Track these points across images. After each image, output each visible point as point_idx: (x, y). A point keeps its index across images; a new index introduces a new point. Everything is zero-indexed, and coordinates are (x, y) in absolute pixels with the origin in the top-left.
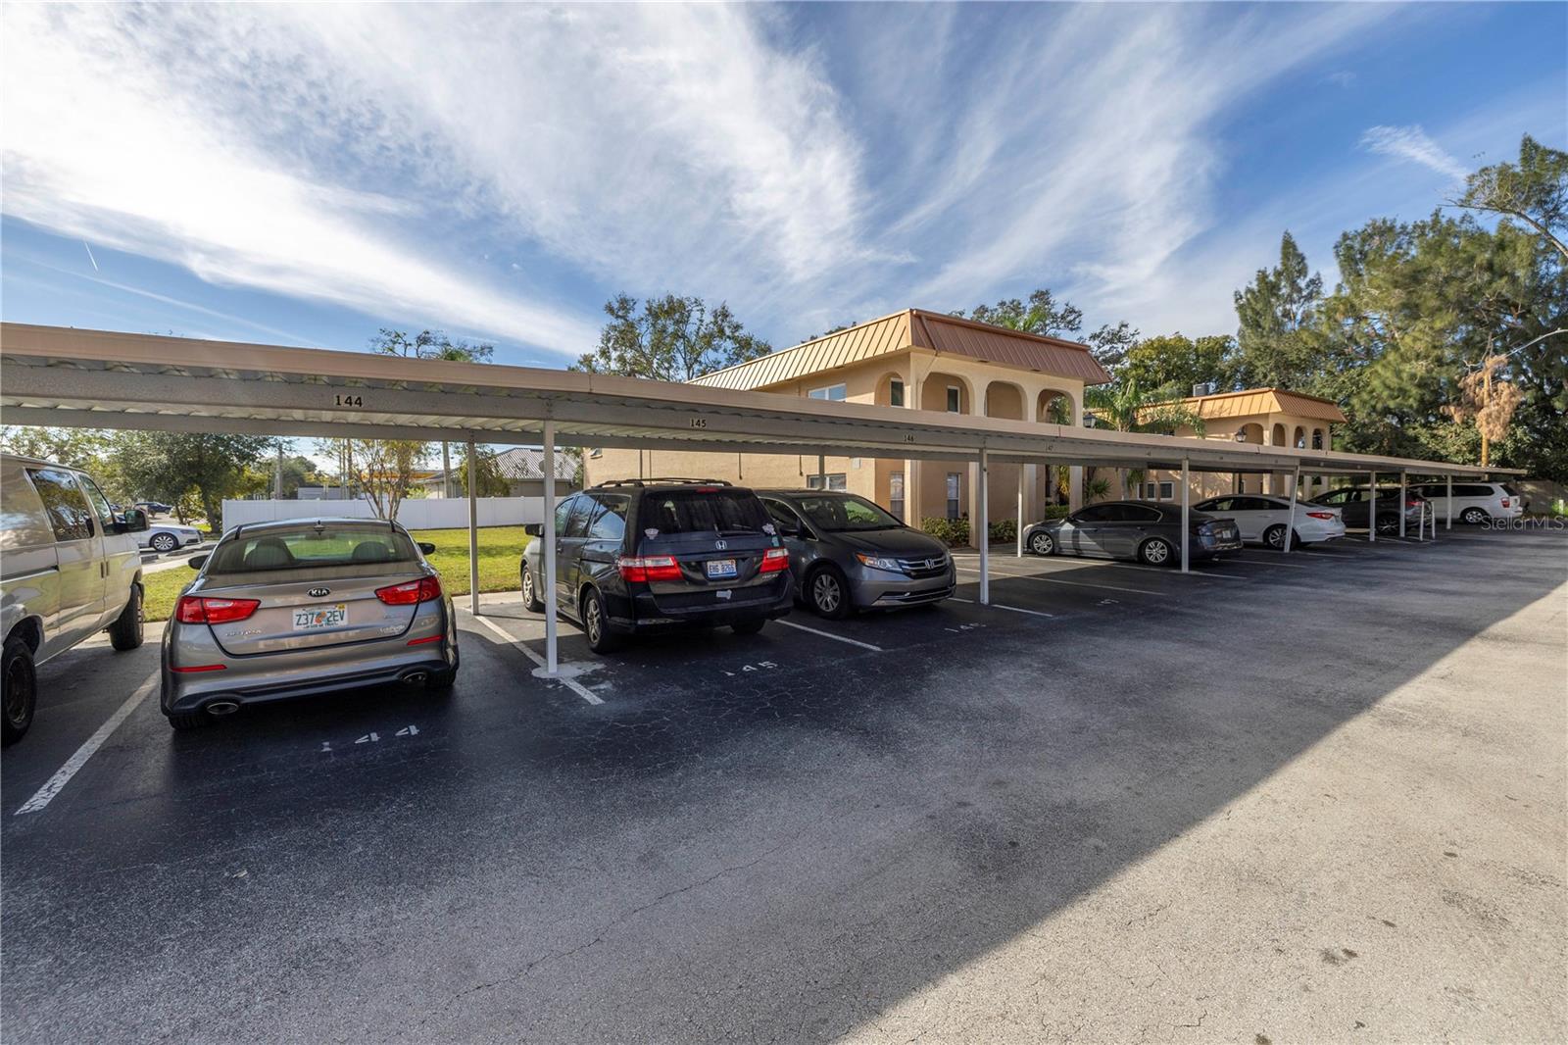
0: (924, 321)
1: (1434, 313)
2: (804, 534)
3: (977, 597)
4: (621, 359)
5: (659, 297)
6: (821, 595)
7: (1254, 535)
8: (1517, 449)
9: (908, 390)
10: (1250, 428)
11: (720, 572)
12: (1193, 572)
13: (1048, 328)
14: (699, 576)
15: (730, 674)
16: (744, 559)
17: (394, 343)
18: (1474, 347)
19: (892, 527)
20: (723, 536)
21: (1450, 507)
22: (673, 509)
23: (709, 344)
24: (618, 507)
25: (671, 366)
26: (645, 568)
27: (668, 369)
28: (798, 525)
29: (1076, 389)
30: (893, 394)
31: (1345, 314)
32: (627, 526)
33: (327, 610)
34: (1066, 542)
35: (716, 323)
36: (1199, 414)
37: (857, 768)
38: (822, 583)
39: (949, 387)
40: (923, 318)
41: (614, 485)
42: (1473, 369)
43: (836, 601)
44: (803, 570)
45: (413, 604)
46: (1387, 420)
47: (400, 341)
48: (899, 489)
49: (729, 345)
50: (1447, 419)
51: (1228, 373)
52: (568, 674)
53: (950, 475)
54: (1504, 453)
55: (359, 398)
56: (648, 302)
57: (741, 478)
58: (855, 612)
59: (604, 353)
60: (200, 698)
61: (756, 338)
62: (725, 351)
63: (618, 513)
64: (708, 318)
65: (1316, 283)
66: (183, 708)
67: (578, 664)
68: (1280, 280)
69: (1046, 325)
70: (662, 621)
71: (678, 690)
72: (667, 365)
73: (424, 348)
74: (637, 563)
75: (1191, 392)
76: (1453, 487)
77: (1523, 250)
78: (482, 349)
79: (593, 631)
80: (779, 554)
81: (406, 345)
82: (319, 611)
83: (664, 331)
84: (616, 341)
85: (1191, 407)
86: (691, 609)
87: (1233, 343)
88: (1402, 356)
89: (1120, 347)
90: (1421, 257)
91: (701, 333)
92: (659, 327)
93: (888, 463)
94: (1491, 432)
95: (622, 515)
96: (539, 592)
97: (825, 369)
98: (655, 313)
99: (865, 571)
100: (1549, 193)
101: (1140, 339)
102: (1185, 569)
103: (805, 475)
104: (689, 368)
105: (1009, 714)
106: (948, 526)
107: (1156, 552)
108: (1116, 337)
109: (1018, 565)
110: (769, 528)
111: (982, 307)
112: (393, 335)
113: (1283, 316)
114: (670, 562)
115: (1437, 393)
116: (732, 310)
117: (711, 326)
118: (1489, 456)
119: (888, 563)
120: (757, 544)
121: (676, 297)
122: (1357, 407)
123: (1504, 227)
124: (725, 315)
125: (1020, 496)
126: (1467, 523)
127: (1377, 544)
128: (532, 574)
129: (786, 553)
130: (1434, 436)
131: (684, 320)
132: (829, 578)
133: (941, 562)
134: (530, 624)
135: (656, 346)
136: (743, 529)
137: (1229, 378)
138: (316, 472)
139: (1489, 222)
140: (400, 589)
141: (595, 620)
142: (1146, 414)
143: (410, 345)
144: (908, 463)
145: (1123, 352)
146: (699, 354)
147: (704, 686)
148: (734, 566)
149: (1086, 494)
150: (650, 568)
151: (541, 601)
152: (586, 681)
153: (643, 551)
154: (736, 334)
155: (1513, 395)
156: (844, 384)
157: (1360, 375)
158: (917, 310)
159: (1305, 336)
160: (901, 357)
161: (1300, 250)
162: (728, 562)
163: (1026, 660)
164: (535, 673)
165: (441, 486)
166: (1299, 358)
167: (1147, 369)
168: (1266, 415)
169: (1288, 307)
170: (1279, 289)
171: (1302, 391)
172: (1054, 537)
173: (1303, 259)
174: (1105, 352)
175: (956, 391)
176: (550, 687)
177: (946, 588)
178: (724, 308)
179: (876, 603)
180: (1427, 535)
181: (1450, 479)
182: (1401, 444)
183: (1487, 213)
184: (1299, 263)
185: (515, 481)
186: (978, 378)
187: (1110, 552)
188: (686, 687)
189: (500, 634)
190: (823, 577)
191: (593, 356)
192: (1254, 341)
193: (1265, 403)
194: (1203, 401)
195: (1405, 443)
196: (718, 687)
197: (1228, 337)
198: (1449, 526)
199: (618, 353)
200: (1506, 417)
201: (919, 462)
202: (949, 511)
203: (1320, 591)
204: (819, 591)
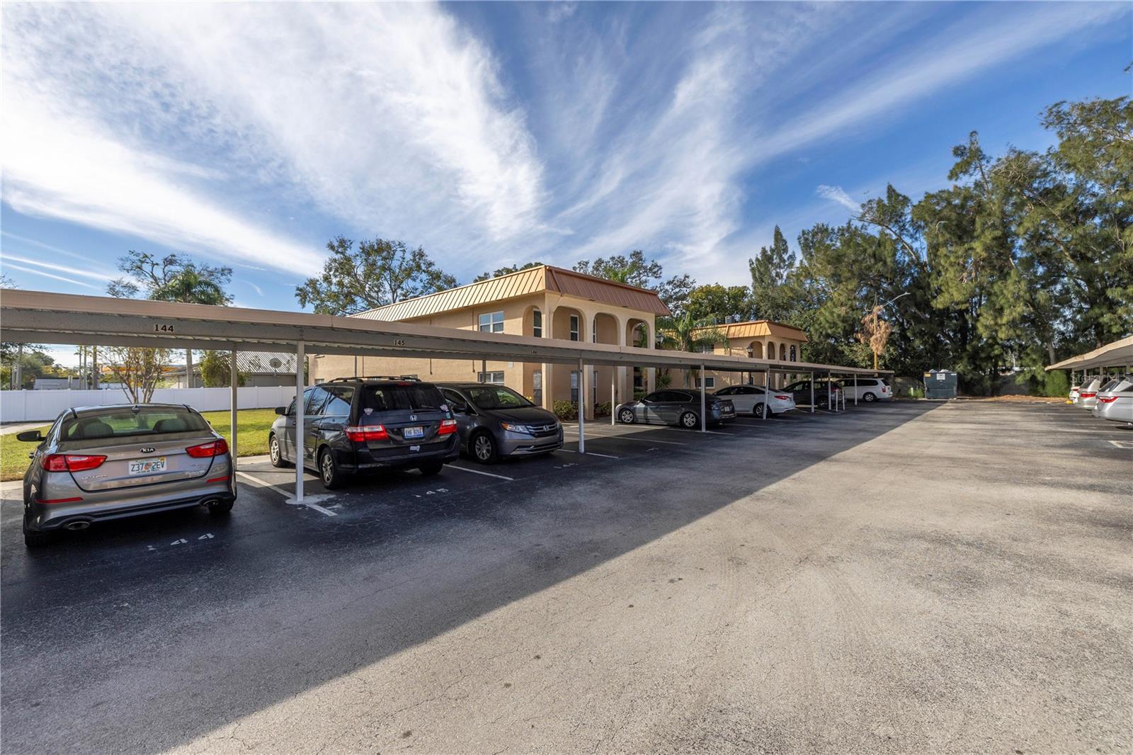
0: (554, 274)
1: (848, 279)
2: (469, 411)
3: (577, 449)
4: (340, 284)
5: (371, 239)
6: (479, 449)
7: (749, 409)
8: (891, 359)
9: (544, 316)
10: (755, 344)
11: (413, 434)
12: (708, 432)
13: (641, 276)
14: (399, 438)
15: (418, 496)
16: (428, 427)
17: (142, 262)
18: (868, 299)
19: (525, 406)
20: (415, 412)
21: (856, 392)
22: (382, 395)
23: (409, 276)
24: (342, 394)
25: (380, 290)
26: (364, 433)
27: (377, 292)
28: (466, 406)
29: (650, 319)
30: (535, 317)
31: (806, 277)
32: (352, 408)
33: (152, 461)
34: (640, 415)
35: (414, 260)
36: (727, 335)
37: (487, 535)
38: (480, 442)
39: (572, 315)
40: (553, 272)
41: (342, 381)
42: (869, 313)
43: (489, 453)
44: (467, 434)
45: (211, 456)
46: (829, 341)
47: (148, 260)
48: (539, 381)
49: (424, 276)
50: (857, 341)
51: (745, 310)
52: (312, 501)
53: (573, 372)
54: (885, 362)
55: (172, 327)
56: (362, 243)
57: (431, 373)
58: (500, 459)
59: (327, 279)
60: (60, 521)
61: (445, 272)
62: (421, 281)
63: (344, 400)
64: (409, 256)
65: (792, 257)
66: (51, 526)
67: (318, 496)
68: (773, 255)
69: (640, 274)
70: (373, 465)
71: (385, 506)
72: (376, 289)
73: (170, 267)
74: (359, 430)
75: (724, 321)
76: (857, 380)
77: (889, 247)
78: (223, 270)
79: (327, 475)
80: (450, 423)
81: (153, 265)
82: (147, 462)
83: (375, 264)
84: (336, 270)
85: (723, 330)
86: (394, 458)
87: (748, 291)
88: (834, 303)
89: (685, 290)
90: (841, 248)
91: (403, 268)
92: (371, 261)
93: (531, 365)
94: (877, 349)
95: (347, 400)
96: (284, 453)
97: (490, 301)
98: (367, 251)
99: (507, 433)
100: (900, 217)
101: (697, 285)
102: (704, 430)
103: (476, 371)
104: (394, 292)
105: (575, 506)
106: (571, 406)
107: (689, 420)
108: (682, 284)
109: (612, 429)
110: (444, 407)
111: (600, 259)
112: (141, 256)
113: (776, 276)
114: (380, 429)
115: (853, 326)
116: (426, 252)
117: (411, 262)
118: (878, 363)
119: (520, 428)
120: (437, 417)
121: (384, 240)
122: (813, 333)
123: (882, 233)
124: (421, 254)
125: (613, 386)
126: (866, 400)
127: (815, 414)
128: (279, 442)
129: (455, 423)
130: (851, 351)
131: (390, 257)
132: (485, 438)
133: (553, 427)
134: (278, 475)
135: (368, 276)
136: (428, 408)
137: (747, 312)
138: (53, 366)
139: (874, 231)
140: (202, 447)
141: (329, 467)
142: (697, 335)
143: (157, 264)
144: (544, 365)
145: (687, 293)
146: (402, 282)
147: (401, 503)
148: (422, 431)
149: (657, 385)
150: (366, 433)
151: (286, 459)
152: (323, 504)
153: (363, 422)
154: (430, 269)
155: (887, 328)
156: (502, 312)
157: (814, 314)
158: (549, 266)
159: (786, 289)
160: (539, 296)
161: (784, 237)
162: (418, 428)
163: (593, 481)
164: (288, 502)
165: (182, 379)
166: (783, 302)
167: (701, 305)
168: (763, 337)
169: (778, 270)
170: (773, 260)
171: (785, 323)
172: (633, 412)
173: (786, 243)
174: (677, 293)
175: (576, 318)
176: (300, 509)
177: (556, 443)
178: (420, 250)
179: (514, 453)
180: (840, 408)
181: (855, 377)
182: (835, 356)
183: (872, 226)
184: (783, 245)
185: (249, 374)
186: (589, 311)
187: (666, 421)
188: (390, 504)
189: (259, 482)
190: (481, 438)
191: (318, 281)
192: (760, 291)
193: (761, 329)
194: (729, 327)
195: (838, 355)
196: (410, 503)
197: (745, 287)
198: (856, 403)
199: (338, 279)
200: (884, 341)
201: (551, 365)
202: (573, 396)
203: (767, 440)
204: (478, 447)
